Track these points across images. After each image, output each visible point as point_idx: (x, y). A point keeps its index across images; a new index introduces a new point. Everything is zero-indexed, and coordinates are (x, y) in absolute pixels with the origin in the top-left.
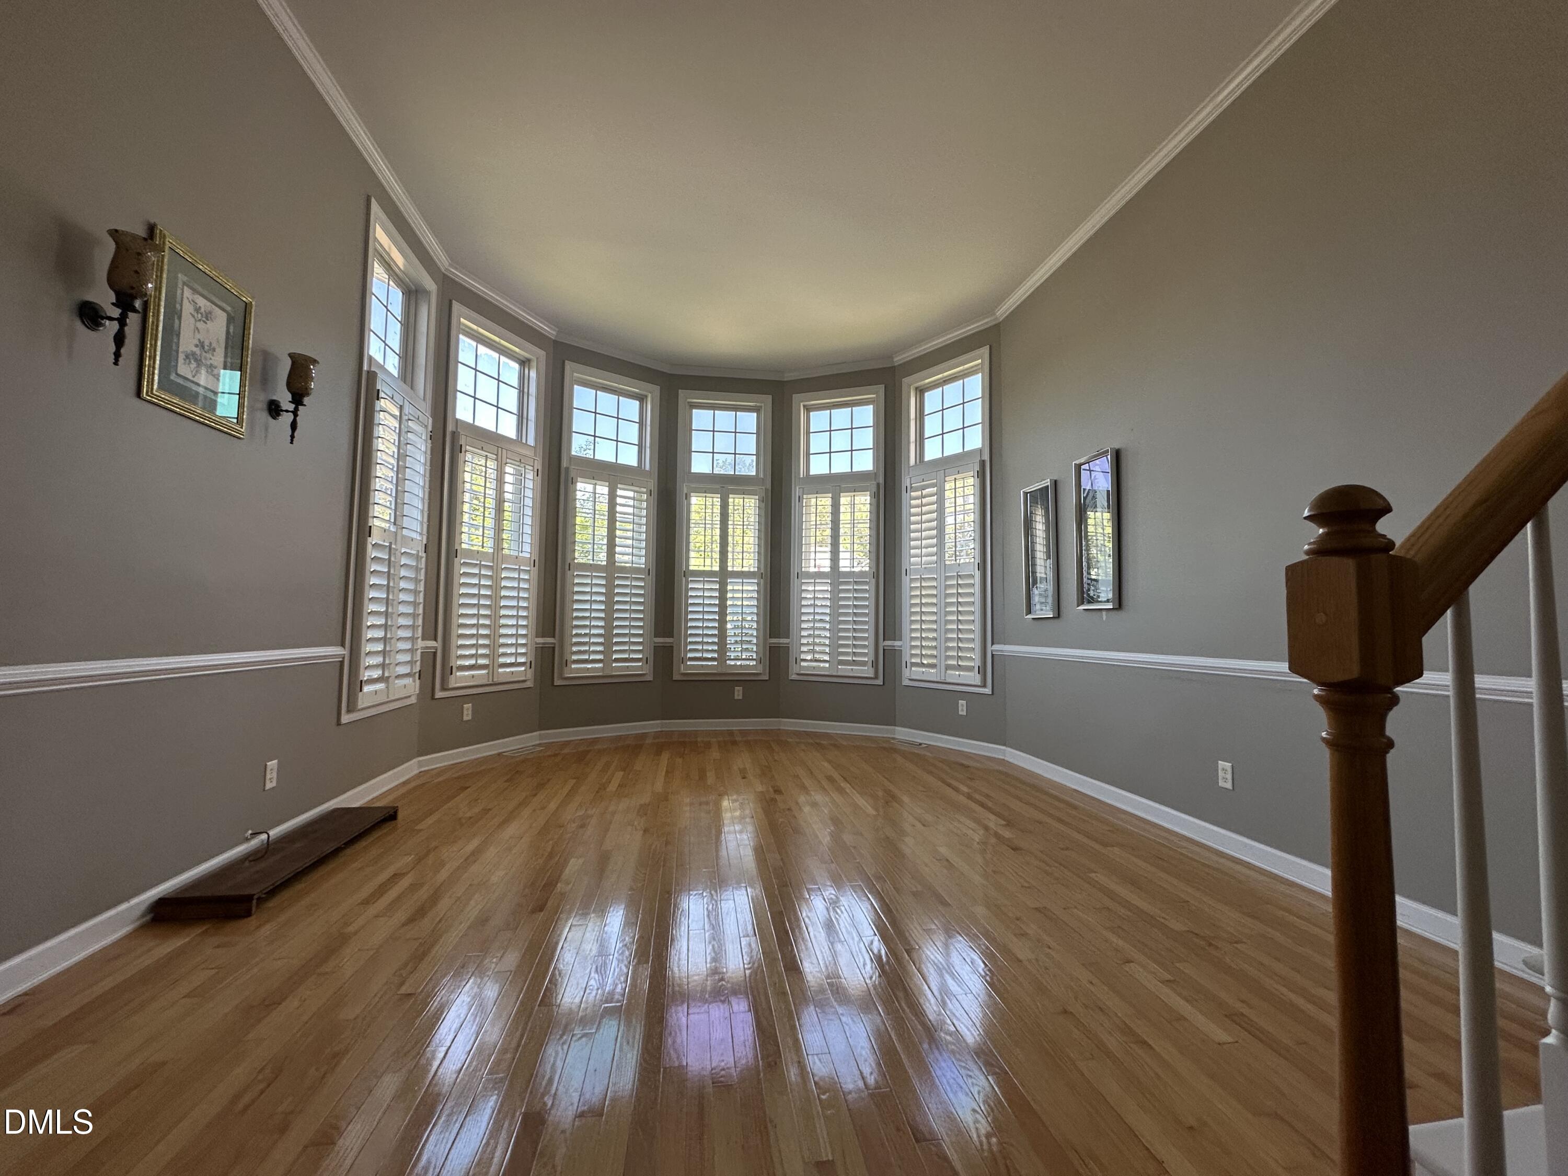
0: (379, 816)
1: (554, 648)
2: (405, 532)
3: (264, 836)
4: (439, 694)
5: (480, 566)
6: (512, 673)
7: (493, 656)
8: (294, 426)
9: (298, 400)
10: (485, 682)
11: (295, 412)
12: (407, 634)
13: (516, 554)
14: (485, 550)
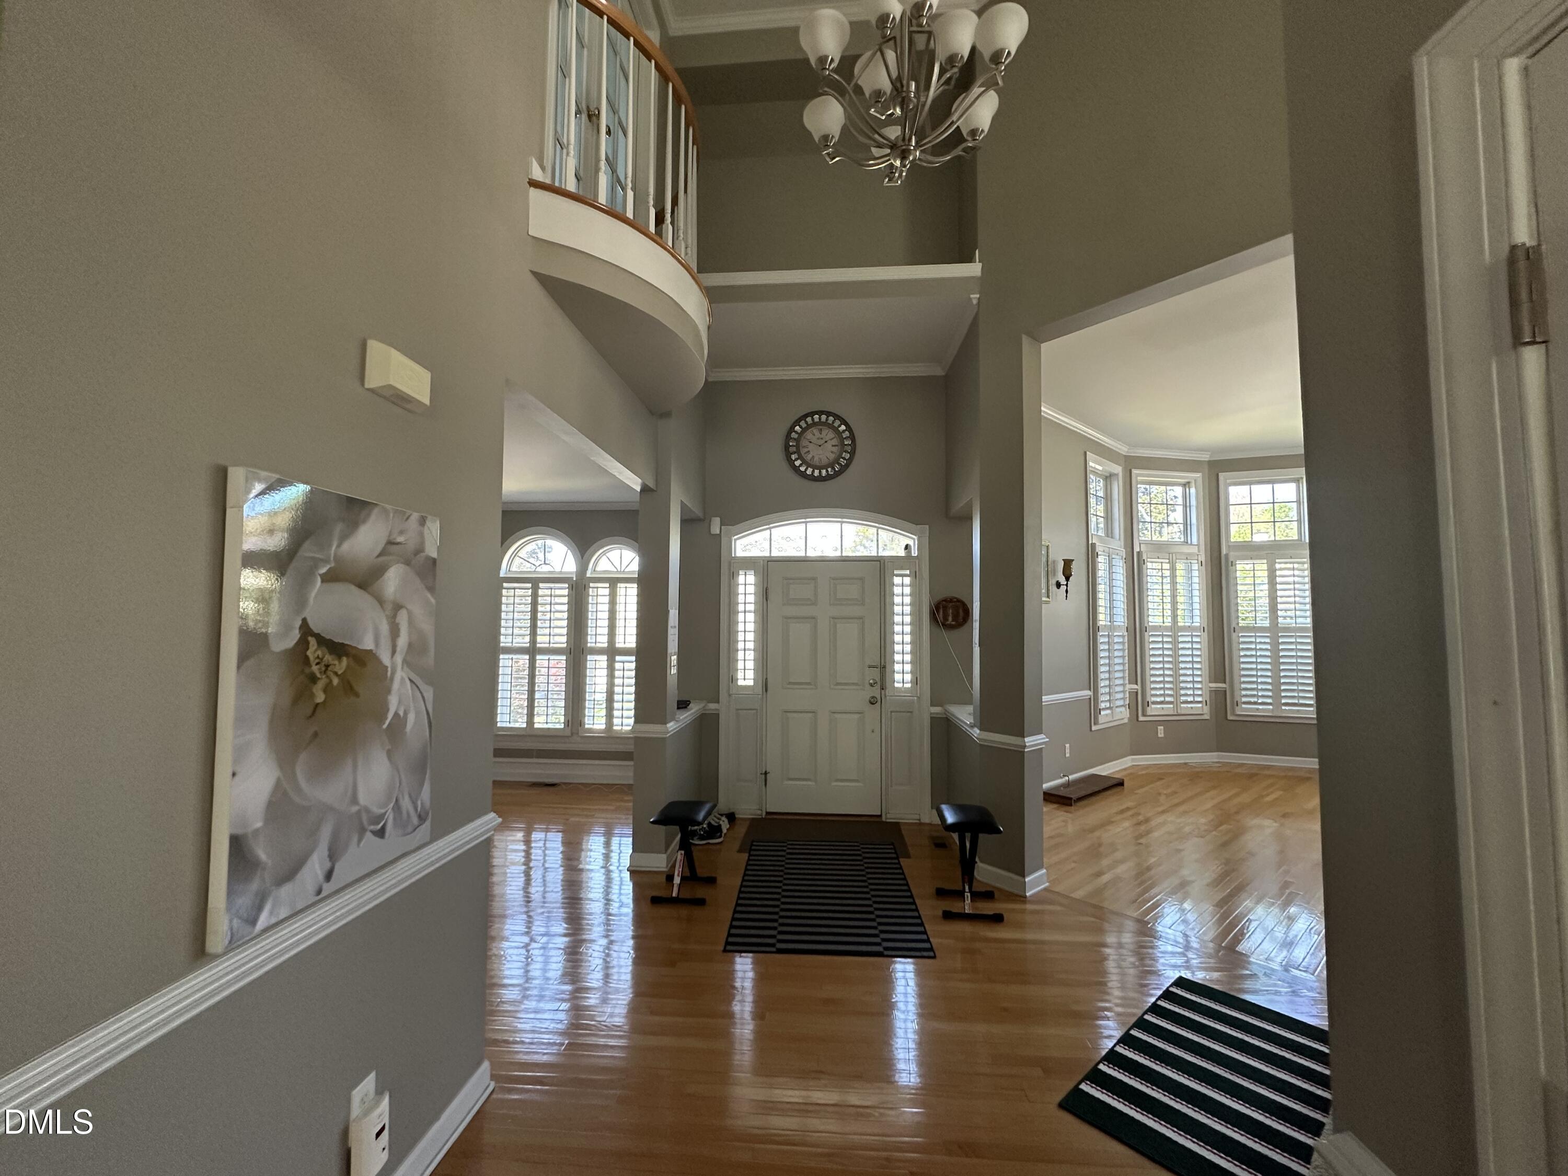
0: (1114, 782)
1: (1225, 691)
2: (1115, 623)
3: (1067, 778)
4: (1141, 718)
5: (1163, 636)
6: (1192, 708)
7: (1177, 695)
8: (1067, 591)
9: (1067, 579)
10: (1171, 713)
11: (1067, 585)
12: (1120, 682)
13: (1189, 624)
14: (1166, 624)
